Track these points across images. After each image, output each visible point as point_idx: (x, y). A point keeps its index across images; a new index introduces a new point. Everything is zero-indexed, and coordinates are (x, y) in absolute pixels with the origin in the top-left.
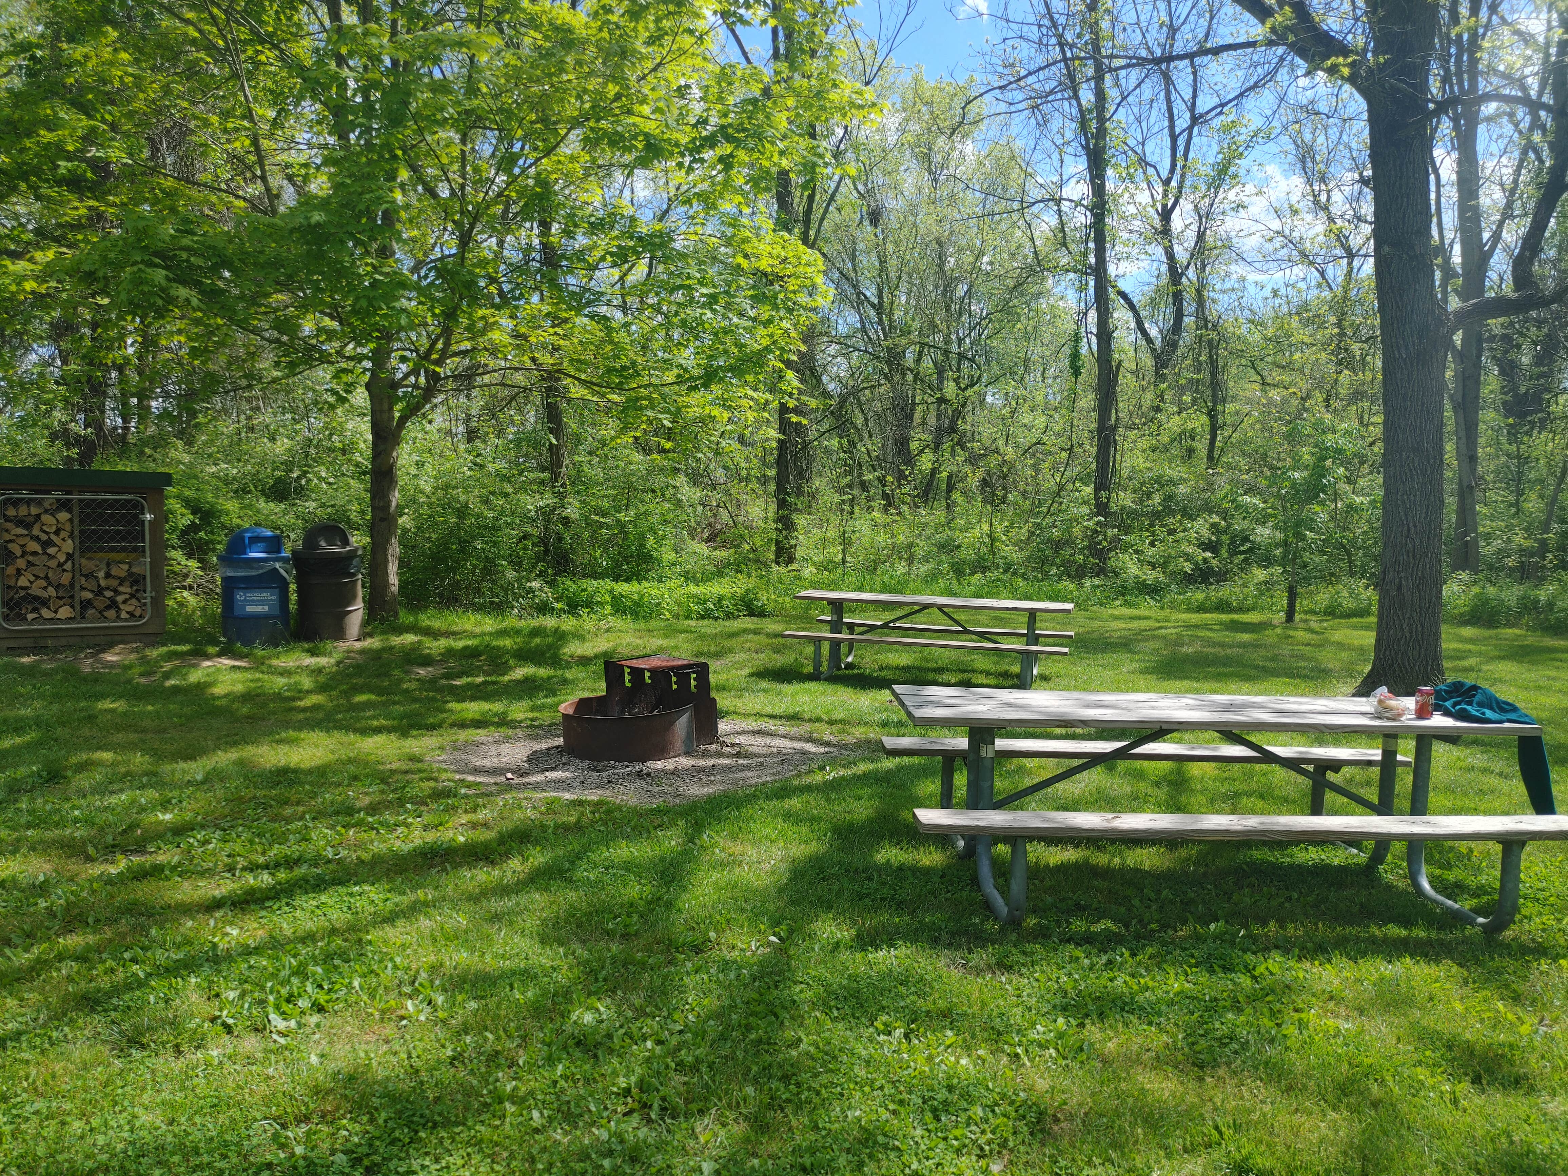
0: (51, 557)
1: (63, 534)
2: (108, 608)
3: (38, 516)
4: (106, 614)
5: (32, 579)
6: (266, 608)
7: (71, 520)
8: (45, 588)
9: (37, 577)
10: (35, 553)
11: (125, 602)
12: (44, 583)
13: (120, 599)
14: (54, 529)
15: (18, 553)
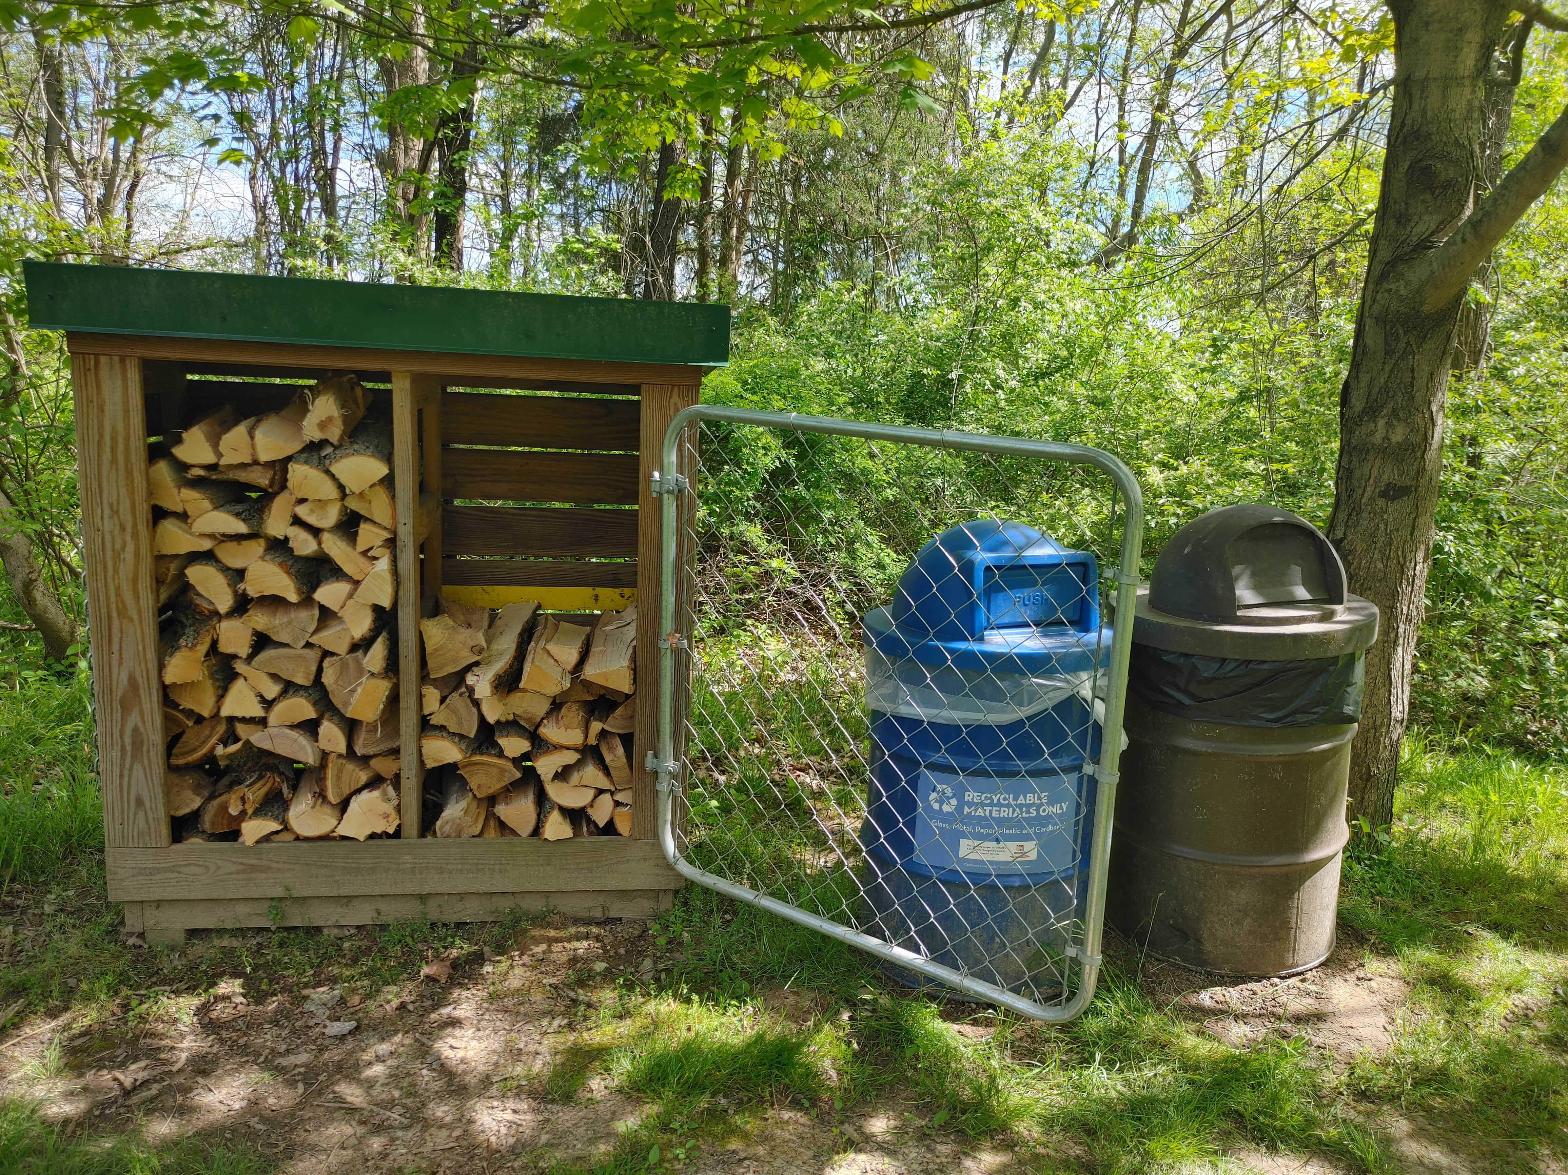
0: (326, 615)
1: (368, 535)
2: (512, 789)
3: (280, 467)
4: (502, 810)
5: (272, 690)
6: (1031, 849)
7: (388, 482)
8: (310, 728)
9: (289, 687)
10: (275, 602)
11: (563, 775)
12: (304, 708)
13: (546, 766)
14: (331, 517)
15: (224, 602)
